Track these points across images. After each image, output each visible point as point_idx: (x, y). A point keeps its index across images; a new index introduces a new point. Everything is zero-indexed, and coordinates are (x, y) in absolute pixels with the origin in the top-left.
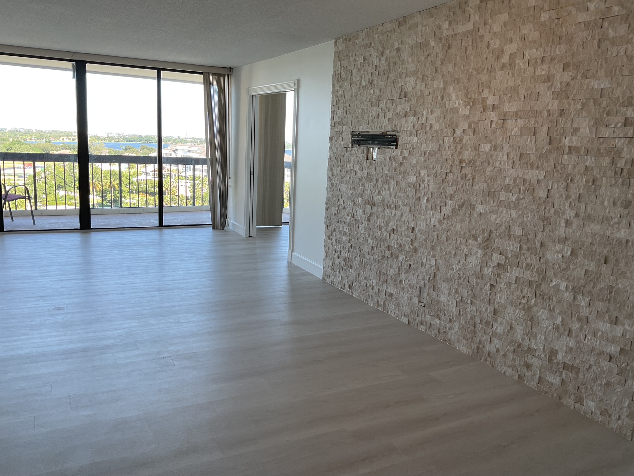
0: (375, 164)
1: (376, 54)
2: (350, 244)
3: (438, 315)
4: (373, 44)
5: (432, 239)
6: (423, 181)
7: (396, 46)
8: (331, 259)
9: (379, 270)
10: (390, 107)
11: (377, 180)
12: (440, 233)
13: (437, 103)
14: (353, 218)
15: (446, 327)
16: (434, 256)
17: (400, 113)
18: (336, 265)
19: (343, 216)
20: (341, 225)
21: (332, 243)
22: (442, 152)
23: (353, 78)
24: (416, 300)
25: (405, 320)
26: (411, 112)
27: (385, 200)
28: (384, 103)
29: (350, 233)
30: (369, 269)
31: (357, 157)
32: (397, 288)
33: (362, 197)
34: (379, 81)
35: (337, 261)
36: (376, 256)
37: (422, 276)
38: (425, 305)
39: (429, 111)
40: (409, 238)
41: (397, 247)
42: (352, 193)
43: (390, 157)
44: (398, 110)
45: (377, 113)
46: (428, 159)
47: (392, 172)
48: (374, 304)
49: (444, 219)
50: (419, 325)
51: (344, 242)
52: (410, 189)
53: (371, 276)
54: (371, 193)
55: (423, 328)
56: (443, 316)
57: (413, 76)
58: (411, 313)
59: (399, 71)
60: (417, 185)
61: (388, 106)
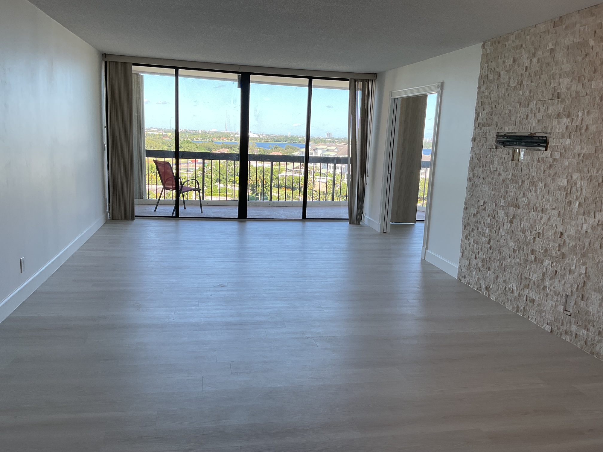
0: (521, 165)
1: (527, 55)
2: (489, 246)
3: (586, 326)
4: (524, 46)
5: (583, 246)
6: (576, 184)
7: (550, 46)
8: (467, 260)
9: (520, 274)
10: (541, 108)
11: (523, 182)
12: (593, 240)
13: (594, 104)
14: (493, 220)
15: (594, 340)
16: (584, 264)
17: (551, 113)
18: (473, 265)
19: (483, 217)
20: (480, 226)
21: (470, 243)
22: (599, 155)
23: (501, 80)
24: (561, 308)
25: (547, 328)
26: (565, 113)
27: (531, 203)
28: (534, 104)
29: (489, 235)
30: (509, 272)
31: (501, 158)
32: (539, 294)
33: (505, 198)
34: (530, 82)
35: (474, 262)
36: (518, 260)
37: (570, 283)
38: (571, 314)
39: (586, 112)
40: (556, 243)
41: (542, 251)
42: (495, 194)
43: (539, 159)
44: (550, 111)
45: (525, 114)
46: (582, 162)
47: (540, 174)
48: (513, 308)
49: (598, 225)
50: (563, 334)
51: (482, 243)
52: (560, 192)
53: (511, 280)
54: (516, 195)
55: (567, 338)
56: (592, 327)
57: (568, 77)
58: (554, 321)
59: (552, 72)
60: (568, 189)
61: (538, 106)
